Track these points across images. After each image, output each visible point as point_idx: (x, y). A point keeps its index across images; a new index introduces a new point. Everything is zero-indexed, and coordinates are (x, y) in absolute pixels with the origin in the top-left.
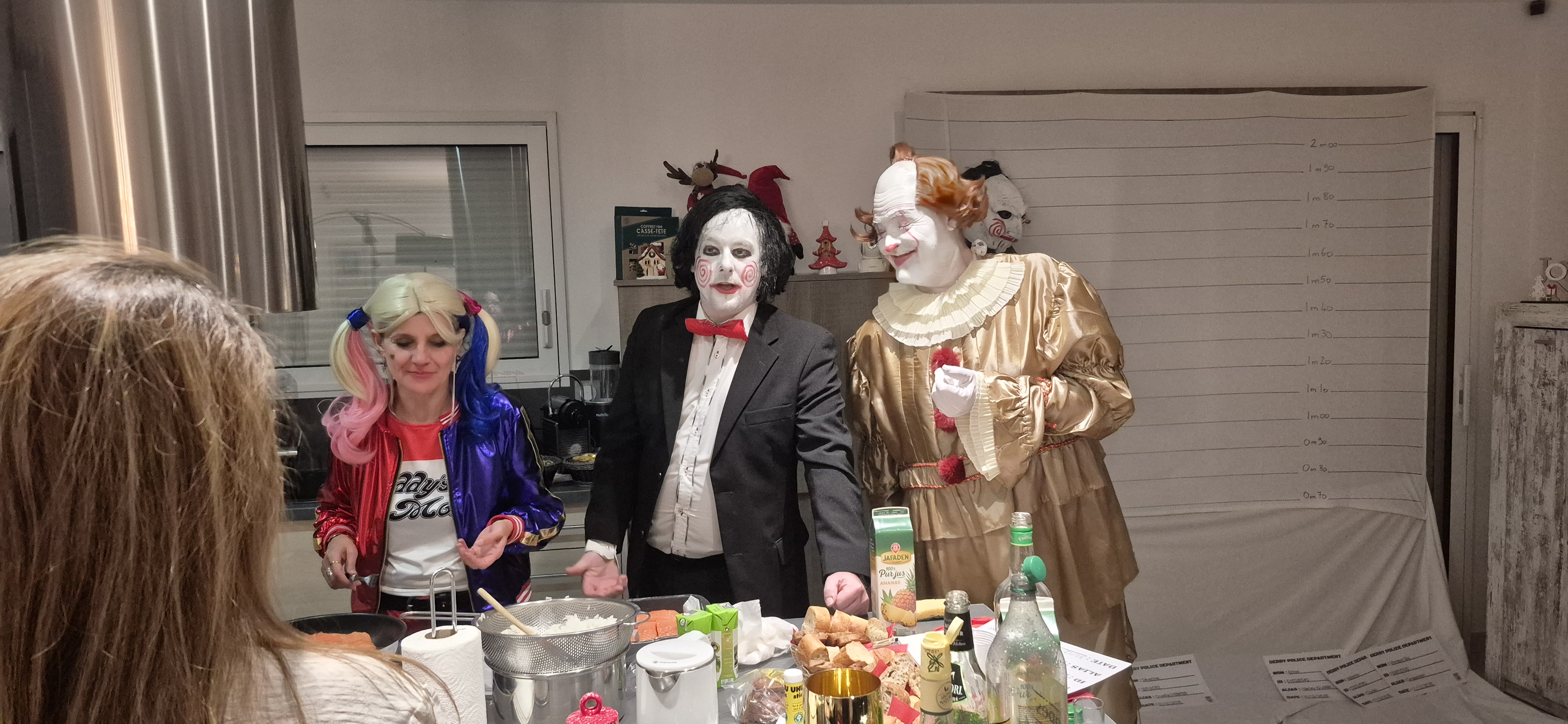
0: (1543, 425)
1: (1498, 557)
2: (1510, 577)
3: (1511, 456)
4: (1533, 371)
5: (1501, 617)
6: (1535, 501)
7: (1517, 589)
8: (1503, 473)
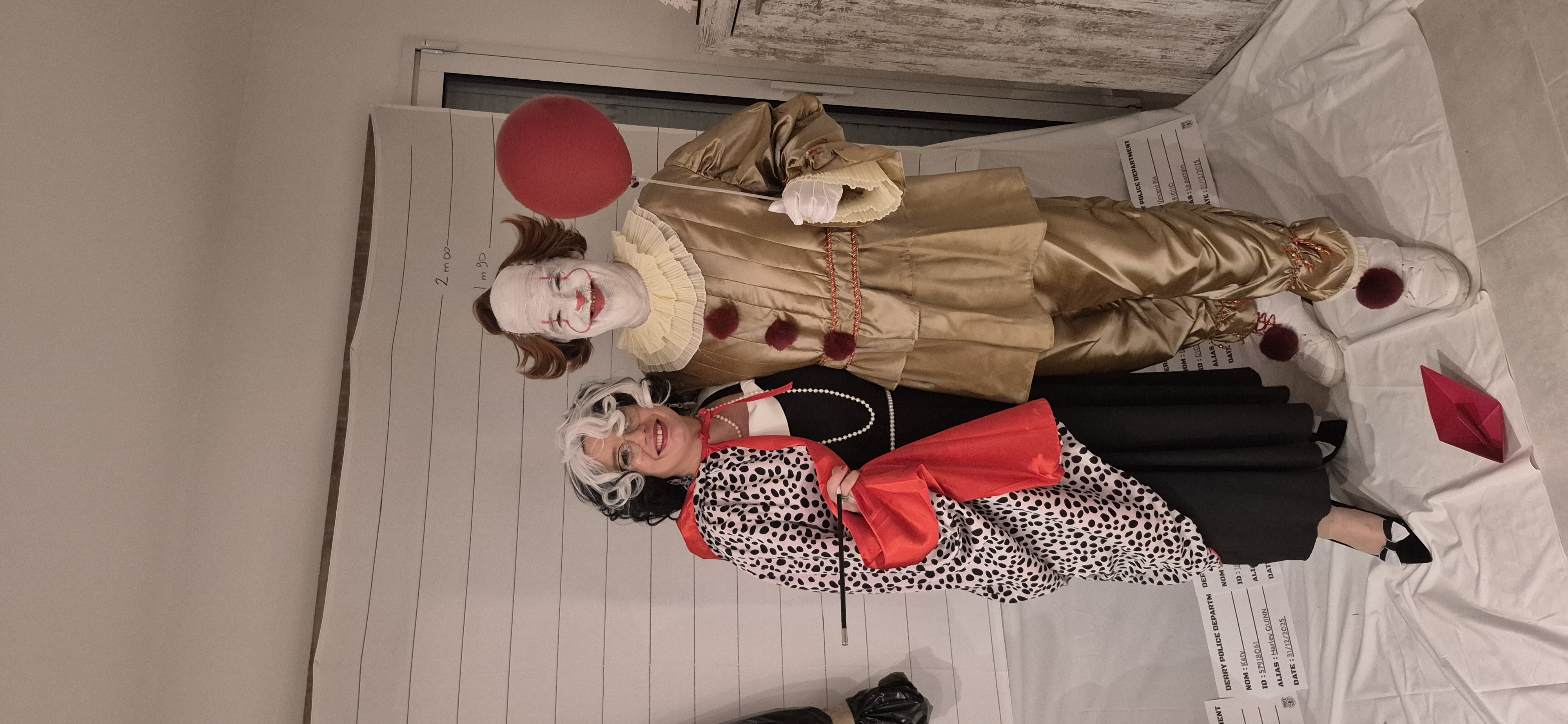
0: (874, 12)
1: (1040, 72)
2: (1071, 61)
3: (911, 51)
4: (797, 19)
5: (1123, 74)
6: (978, 29)
7: (1089, 54)
8: (932, 60)
